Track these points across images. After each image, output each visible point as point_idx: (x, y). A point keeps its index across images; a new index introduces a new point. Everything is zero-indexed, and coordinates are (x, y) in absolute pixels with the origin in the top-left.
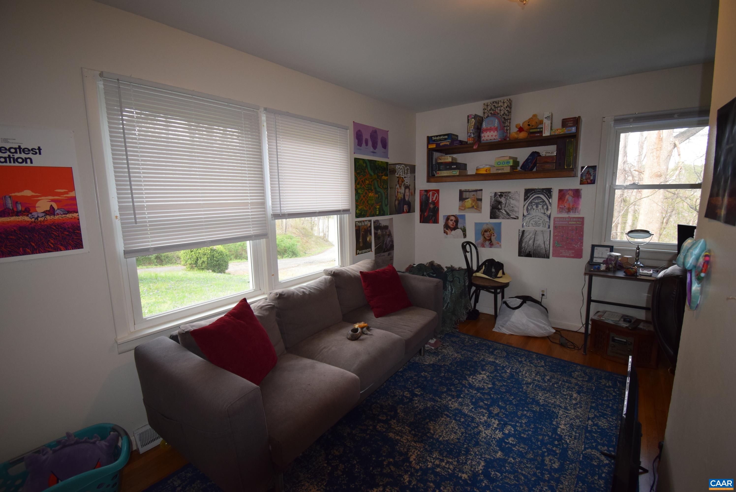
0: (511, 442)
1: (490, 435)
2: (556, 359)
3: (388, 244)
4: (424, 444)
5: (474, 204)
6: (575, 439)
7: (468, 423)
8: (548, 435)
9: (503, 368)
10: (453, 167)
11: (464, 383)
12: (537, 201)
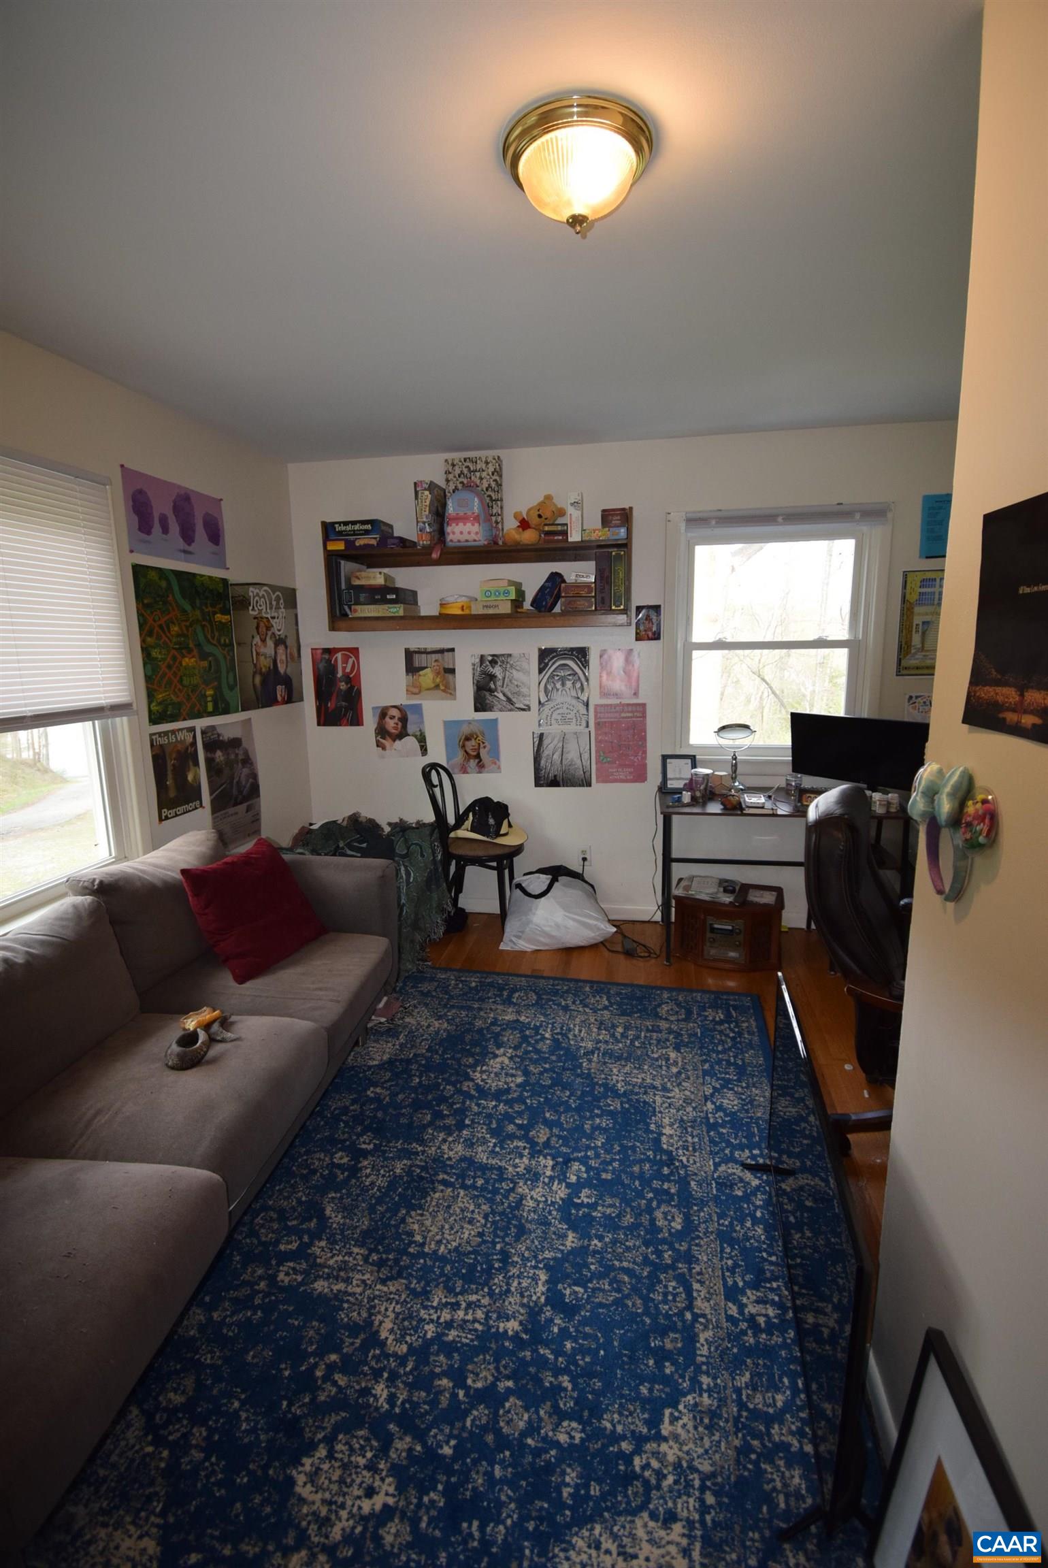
0: (586, 1200)
1: (543, 1199)
2: (625, 985)
3: (244, 783)
4: (405, 1278)
5: (438, 680)
6: (695, 1150)
7: (493, 1186)
8: (648, 1159)
9: (536, 1029)
10: (388, 597)
11: (465, 1089)
12: (562, 673)
